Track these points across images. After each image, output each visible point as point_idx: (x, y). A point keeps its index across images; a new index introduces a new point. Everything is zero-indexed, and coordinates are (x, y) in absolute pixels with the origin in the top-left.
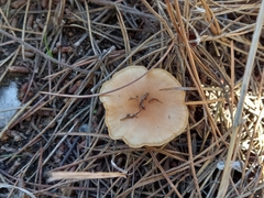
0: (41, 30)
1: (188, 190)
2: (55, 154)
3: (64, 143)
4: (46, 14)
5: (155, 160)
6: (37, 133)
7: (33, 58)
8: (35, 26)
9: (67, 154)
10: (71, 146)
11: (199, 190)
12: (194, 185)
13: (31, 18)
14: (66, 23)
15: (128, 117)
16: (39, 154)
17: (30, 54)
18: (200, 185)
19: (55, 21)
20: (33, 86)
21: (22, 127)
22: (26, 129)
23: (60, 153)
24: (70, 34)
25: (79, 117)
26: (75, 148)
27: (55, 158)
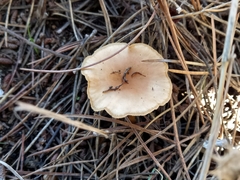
0: (25, 23)
1: (175, 169)
2: (37, 141)
3: (47, 131)
4: (29, 9)
5: (140, 140)
6: (19, 121)
7: (16, 49)
8: (19, 20)
9: (50, 141)
10: (54, 133)
11: (187, 169)
12: (181, 164)
13: (15, 14)
14: (50, 16)
15: (111, 89)
16: (21, 142)
17: (13, 46)
18: (187, 164)
19: (38, 12)
20: (16, 76)
21: (4, 116)
22: (8, 119)
23: (43, 141)
24: (54, 27)
25: (62, 105)
26: (58, 135)
27: (38, 145)
